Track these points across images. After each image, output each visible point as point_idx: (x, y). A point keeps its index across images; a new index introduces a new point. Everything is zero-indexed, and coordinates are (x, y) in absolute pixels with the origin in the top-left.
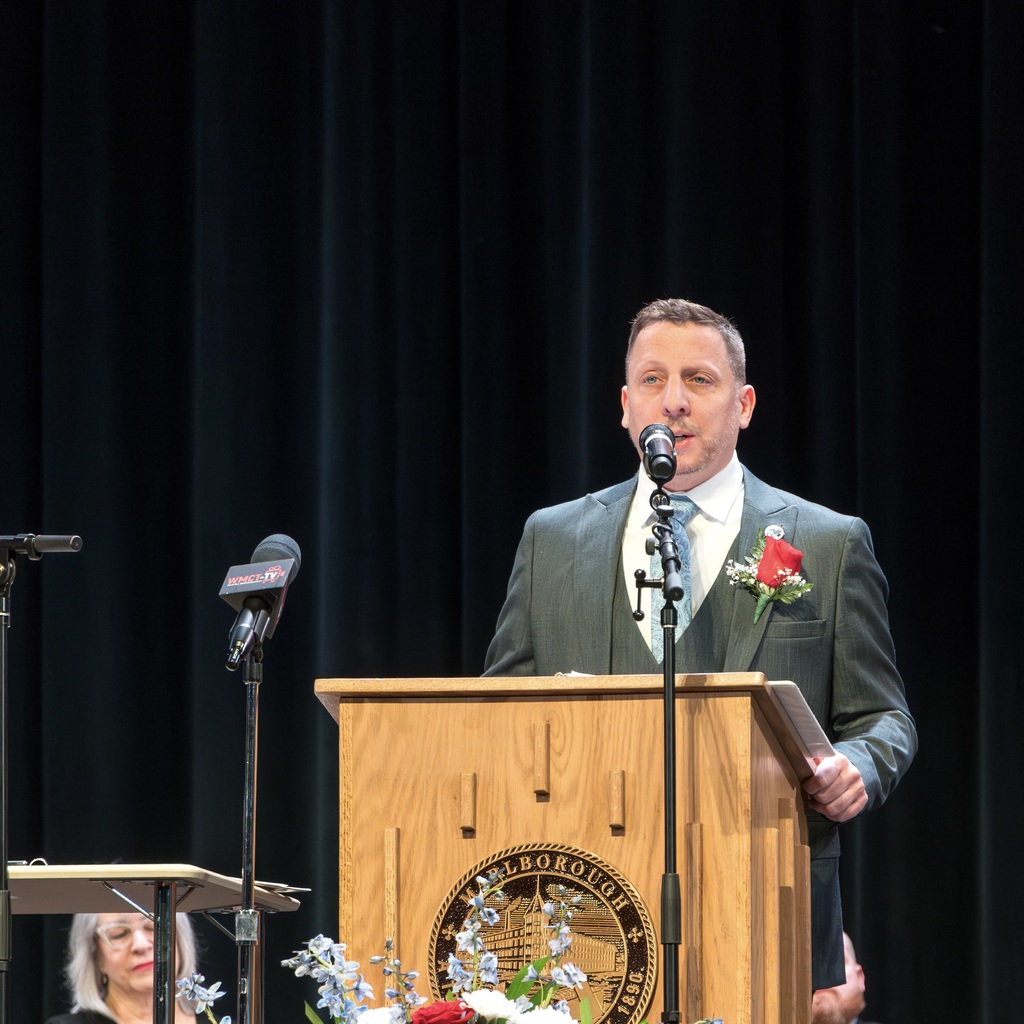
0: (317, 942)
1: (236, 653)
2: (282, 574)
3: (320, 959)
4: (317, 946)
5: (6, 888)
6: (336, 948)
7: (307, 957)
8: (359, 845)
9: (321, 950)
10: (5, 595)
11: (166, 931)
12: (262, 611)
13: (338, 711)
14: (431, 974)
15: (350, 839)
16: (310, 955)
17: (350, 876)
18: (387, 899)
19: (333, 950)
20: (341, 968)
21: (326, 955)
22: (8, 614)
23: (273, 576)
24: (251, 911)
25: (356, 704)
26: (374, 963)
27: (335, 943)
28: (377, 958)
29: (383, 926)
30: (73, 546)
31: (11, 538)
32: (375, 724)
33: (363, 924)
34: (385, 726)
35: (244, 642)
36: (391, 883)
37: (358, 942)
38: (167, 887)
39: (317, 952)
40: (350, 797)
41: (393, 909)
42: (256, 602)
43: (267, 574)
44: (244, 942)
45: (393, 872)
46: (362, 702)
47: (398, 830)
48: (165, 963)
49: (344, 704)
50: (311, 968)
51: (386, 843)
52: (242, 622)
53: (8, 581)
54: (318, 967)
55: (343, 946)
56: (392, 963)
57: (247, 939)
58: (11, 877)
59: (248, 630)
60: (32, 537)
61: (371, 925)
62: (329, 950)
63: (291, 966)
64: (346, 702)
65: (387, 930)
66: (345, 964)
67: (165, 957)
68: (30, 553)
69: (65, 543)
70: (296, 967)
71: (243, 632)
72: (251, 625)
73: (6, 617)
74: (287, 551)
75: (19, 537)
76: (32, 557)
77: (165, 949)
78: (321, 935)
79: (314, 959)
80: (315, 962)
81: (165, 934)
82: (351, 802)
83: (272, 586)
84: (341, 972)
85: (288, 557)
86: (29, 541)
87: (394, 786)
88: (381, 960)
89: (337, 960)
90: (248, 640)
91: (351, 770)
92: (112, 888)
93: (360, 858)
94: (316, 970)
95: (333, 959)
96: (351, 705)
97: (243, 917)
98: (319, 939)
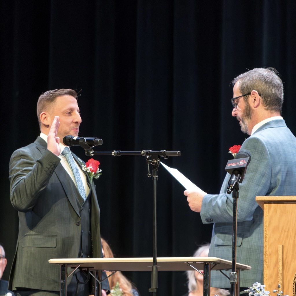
0: (256, 285)
1: (230, 188)
2: (245, 163)
3: (257, 290)
4: (256, 286)
5: (156, 265)
6: (262, 286)
7: (253, 289)
8: (270, 250)
9: (257, 287)
10: (157, 170)
11: (207, 279)
12: (239, 175)
13: (263, 206)
14: (294, 293)
15: (267, 248)
16: (254, 289)
17: (267, 261)
18: (279, 268)
19: (261, 287)
20: (264, 293)
21: (259, 289)
22: (157, 176)
23: (242, 163)
24: (235, 272)
25: (269, 204)
26: (274, 292)
27: (262, 285)
28: (275, 291)
29: (278, 277)
30: (178, 154)
31: (158, 151)
32: (275, 211)
33: (271, 276)
34: (279, 211)
35: (233, 185)
36: (280, 263)
37: (270, 282)
38: (208, 264)
39: (256, 288)
40: (267, 235)
41: (281, 272)
42: (236, 172)
43: (240, 163)
44: (232, 283)
45: (281, 259)
46: (271, 204)
47: (283, 246)
48: (207, 289)
49: (265, 204)
50: (254, 293)
51: (279, 250)
52: (232, 178)
53: (158, 165)
54: (256, 293)
55: (264, 286)
56: (280, 292)
57: (233, 282)
58: (158, 261)
59: (234, 181)
60: (165, 151)
61: (274, 277)
62: (260, 287)
63: (247, 292)
64: (266, 204)
65: (279, 278)
66: (265, 292)
67: (207, 287)
68: (164, 157)
69: (176, 153)
70: (249, 292)
71: (233, 182)
72: (235, 179)
73: (157, 177)
74: (247, 155)
75: (161, 151)
76: (165, 158)
77: (207, 284)
78: (257, 282)
79: (255, 290)
80: (255, 291)
81: (207, 280)
82: (267, 236)
83: (242, 167)
84: (264, 295)
85: (247, 157)
86: (164, 153)
87: (281, 231)
88: (277, 291)
89: (262, 290)
90: (234, 184)
91: (267, 226)
92: (190, 264)
93: (270, 255)
94: (255, 294)
95: (261, 290)
96: (267, 205)
97: (232, 275)
98: (256, 284)
